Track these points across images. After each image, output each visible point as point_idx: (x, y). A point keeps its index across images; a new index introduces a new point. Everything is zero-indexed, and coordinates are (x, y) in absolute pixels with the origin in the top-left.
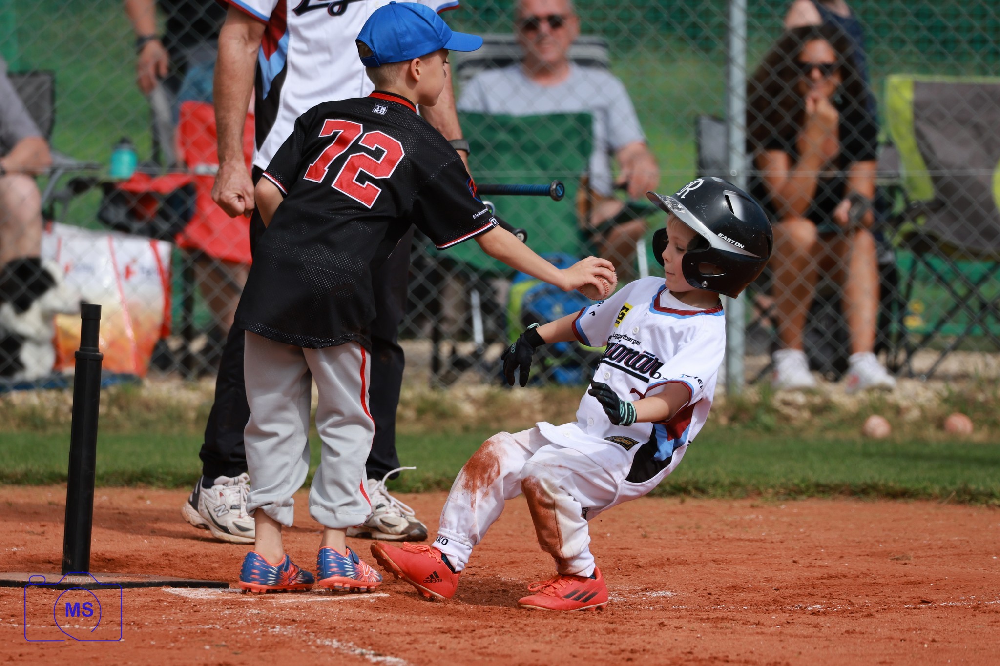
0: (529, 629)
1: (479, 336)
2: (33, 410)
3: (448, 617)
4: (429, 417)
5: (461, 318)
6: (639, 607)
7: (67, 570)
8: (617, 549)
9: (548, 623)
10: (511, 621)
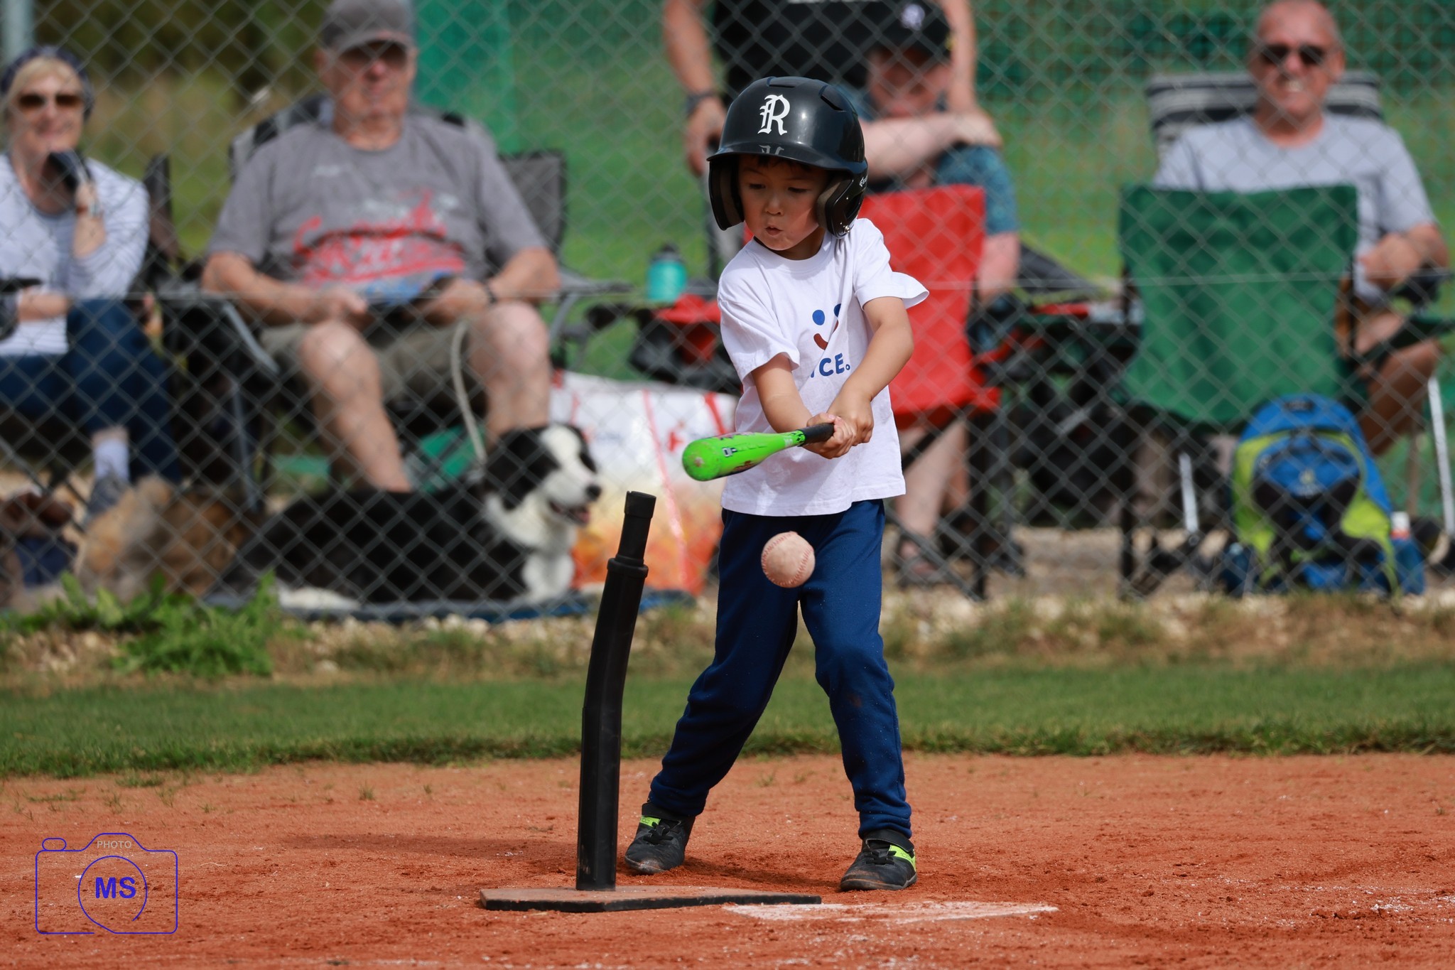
0: (1266, 955)
1: (1191, 521)
2: (538, 646)
3: (1145, 940)
4: (1119, 643)
5: (1164, 494)
6: (1432, 918)
7: (584, 882)
8: (1398, 832)
9: (1296, 945)
10: (1240, 944)
